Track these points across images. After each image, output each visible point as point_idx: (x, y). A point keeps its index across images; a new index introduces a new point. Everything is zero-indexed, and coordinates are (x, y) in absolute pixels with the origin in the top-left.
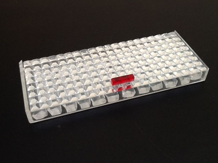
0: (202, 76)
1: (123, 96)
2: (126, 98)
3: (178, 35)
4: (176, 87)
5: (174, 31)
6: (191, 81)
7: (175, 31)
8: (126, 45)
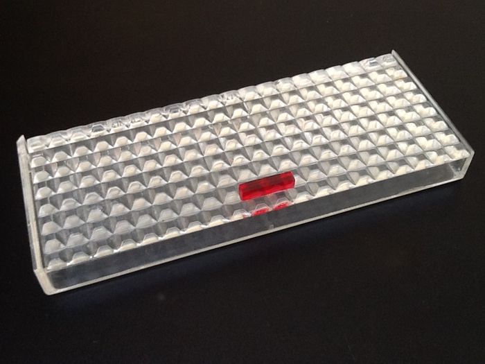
3: (399, 64)
5: (390, 52)
7: (393, 52)
8: (275, 92)
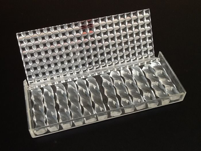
0: (180, 97)
1: (111, 115)
2: (114, 116)
4: (157, 107)
6: (171, 101)
